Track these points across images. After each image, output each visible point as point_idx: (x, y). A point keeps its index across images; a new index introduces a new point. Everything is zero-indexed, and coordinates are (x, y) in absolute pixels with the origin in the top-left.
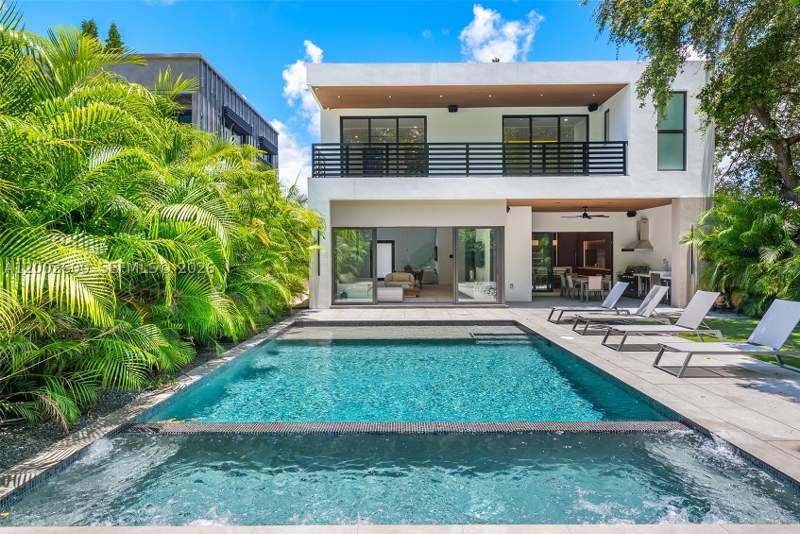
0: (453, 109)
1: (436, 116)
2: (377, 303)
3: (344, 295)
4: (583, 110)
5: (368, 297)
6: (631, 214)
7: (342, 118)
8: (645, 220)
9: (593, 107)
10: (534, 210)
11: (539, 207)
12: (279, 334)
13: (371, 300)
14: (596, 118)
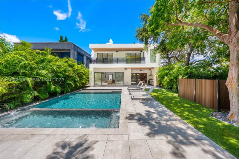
0: (117, 52)
1: (114, 53)
2: (102, 86)
3: (96, 84)
4: (140, 52)
5: (100, 84)
6: (150, 70)
7: (98, 53)
8: (152, 71)
9: (141, 51)
10: (131, 69)
11: (132, 69)
12: (77, 92)
13: (101, 85)
14: (142, 53)
